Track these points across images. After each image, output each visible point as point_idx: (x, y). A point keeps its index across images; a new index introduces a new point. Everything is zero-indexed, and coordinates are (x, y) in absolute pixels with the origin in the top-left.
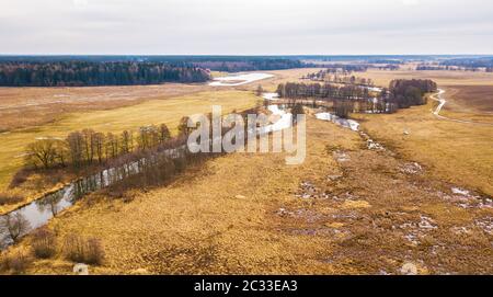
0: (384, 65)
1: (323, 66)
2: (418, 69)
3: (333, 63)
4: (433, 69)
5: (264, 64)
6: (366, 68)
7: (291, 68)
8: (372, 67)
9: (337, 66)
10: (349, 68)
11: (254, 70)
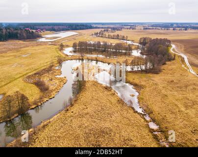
0: (129, 27)
1: (102, 28)
2: (144, 29)
3: (106, 26)
4: (150, 29)
5: (74, 27)
6: (121, 28)
7: (87, 29)
8: (124, 28)
9: (108, 28)
10: (114, 29)
11: (69, 30)
